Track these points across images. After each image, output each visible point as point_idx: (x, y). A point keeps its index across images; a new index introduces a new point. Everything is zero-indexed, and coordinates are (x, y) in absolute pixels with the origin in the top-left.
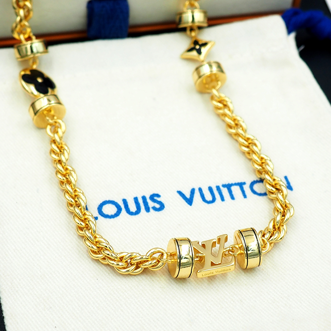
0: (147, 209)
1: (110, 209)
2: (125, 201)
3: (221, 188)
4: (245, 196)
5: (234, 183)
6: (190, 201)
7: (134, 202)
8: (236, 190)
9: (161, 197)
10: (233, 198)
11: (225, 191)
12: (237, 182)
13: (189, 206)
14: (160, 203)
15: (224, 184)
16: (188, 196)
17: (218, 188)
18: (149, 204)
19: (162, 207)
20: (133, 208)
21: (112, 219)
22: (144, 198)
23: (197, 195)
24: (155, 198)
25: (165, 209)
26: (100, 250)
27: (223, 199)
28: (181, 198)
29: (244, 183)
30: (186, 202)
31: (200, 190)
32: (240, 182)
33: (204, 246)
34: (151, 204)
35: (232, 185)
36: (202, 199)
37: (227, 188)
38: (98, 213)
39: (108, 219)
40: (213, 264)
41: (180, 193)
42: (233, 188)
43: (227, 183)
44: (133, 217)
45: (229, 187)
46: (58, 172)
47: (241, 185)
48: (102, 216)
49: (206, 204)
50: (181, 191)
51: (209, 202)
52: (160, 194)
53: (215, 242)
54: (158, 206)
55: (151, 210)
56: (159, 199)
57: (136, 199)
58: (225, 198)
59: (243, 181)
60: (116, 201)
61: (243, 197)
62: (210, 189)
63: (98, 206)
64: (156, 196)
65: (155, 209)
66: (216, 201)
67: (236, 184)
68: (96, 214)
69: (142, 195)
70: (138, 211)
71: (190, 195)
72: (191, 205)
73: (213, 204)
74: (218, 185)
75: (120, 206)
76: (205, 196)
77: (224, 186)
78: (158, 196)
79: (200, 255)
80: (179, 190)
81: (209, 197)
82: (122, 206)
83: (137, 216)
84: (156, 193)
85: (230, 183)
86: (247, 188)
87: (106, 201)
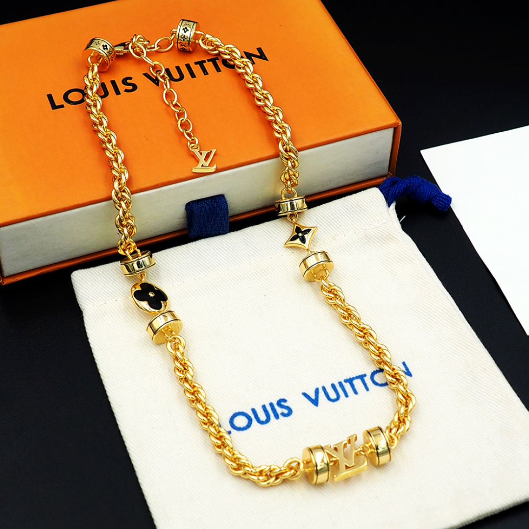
0: (277, 417)
1: (241, 421)
2: (254, 411)
3: (344, 383)
4: (367, 389)
5: (355, 376)
6: (315, 402)
7: (262, 410)
8: (358, 383)
9: (288, 402)
10: (356, 393)
11: (347, 386)
12: (357, 375)
13: (315, 407)
14: (288, 408)
15: (346, 378)
16: (313, 397)
17: (340, 384)
18: (277, 411)
19: (291, 412)
20: (263, 417)
21: (245, 431)
22: (271, 405)
23: (322, 394)
24: (282, 403)
25: (293, 413)
26: (240, 467)
27: (347, 396)
28: (307, 400)
29: (365, 375)
30: (312, 403)
31: (324, 388)
32: (360, 374)
33: (336, 449)
34: (279, 410)
35: (353, 379)
36: (327, 398)
37: (349, 382)
38: (230, 427)
39: (241, 432)
40: (347, 467)
41: (305, 394)
42: (355, 382)
43: (348, 378)
44: (264, 425)
45: (350, 381)
46: (186, 390)
47: (362, 377)
48: (235, 429)
49: (331, 403)
50: (306, 393)
51: (333, 401)
52: (286, 398)
53: (346, 444)
54: (286, 411)
55: (280, 416)
56: (286, 404)
57: (264, 407)
58: (349, 394)
59: (363, 373)
60: (245, 411)
61: (365, 390)
62: (333, 386)
63: (229, 419)
64: (282, 402)
65: (283, 415)
66: (341, 398)
67: (357, 378)
68: (229, 428)
69: (270, 402)
70: (268, 420)
71: (315, 395)
72: (317, 406)
73: (338, 402)
74: (340, 381)
75: (250, 417)
76: (330, 395)
77: (346, 381)
78: (285, 401)
79: (334, 459)
80: (304, 392)
81: (333, 396)
82: (252, 416)
83: (267, 424)
84: (282, 398)
85: (352, 377)
86: (368, 380)
87: (236, 413)
